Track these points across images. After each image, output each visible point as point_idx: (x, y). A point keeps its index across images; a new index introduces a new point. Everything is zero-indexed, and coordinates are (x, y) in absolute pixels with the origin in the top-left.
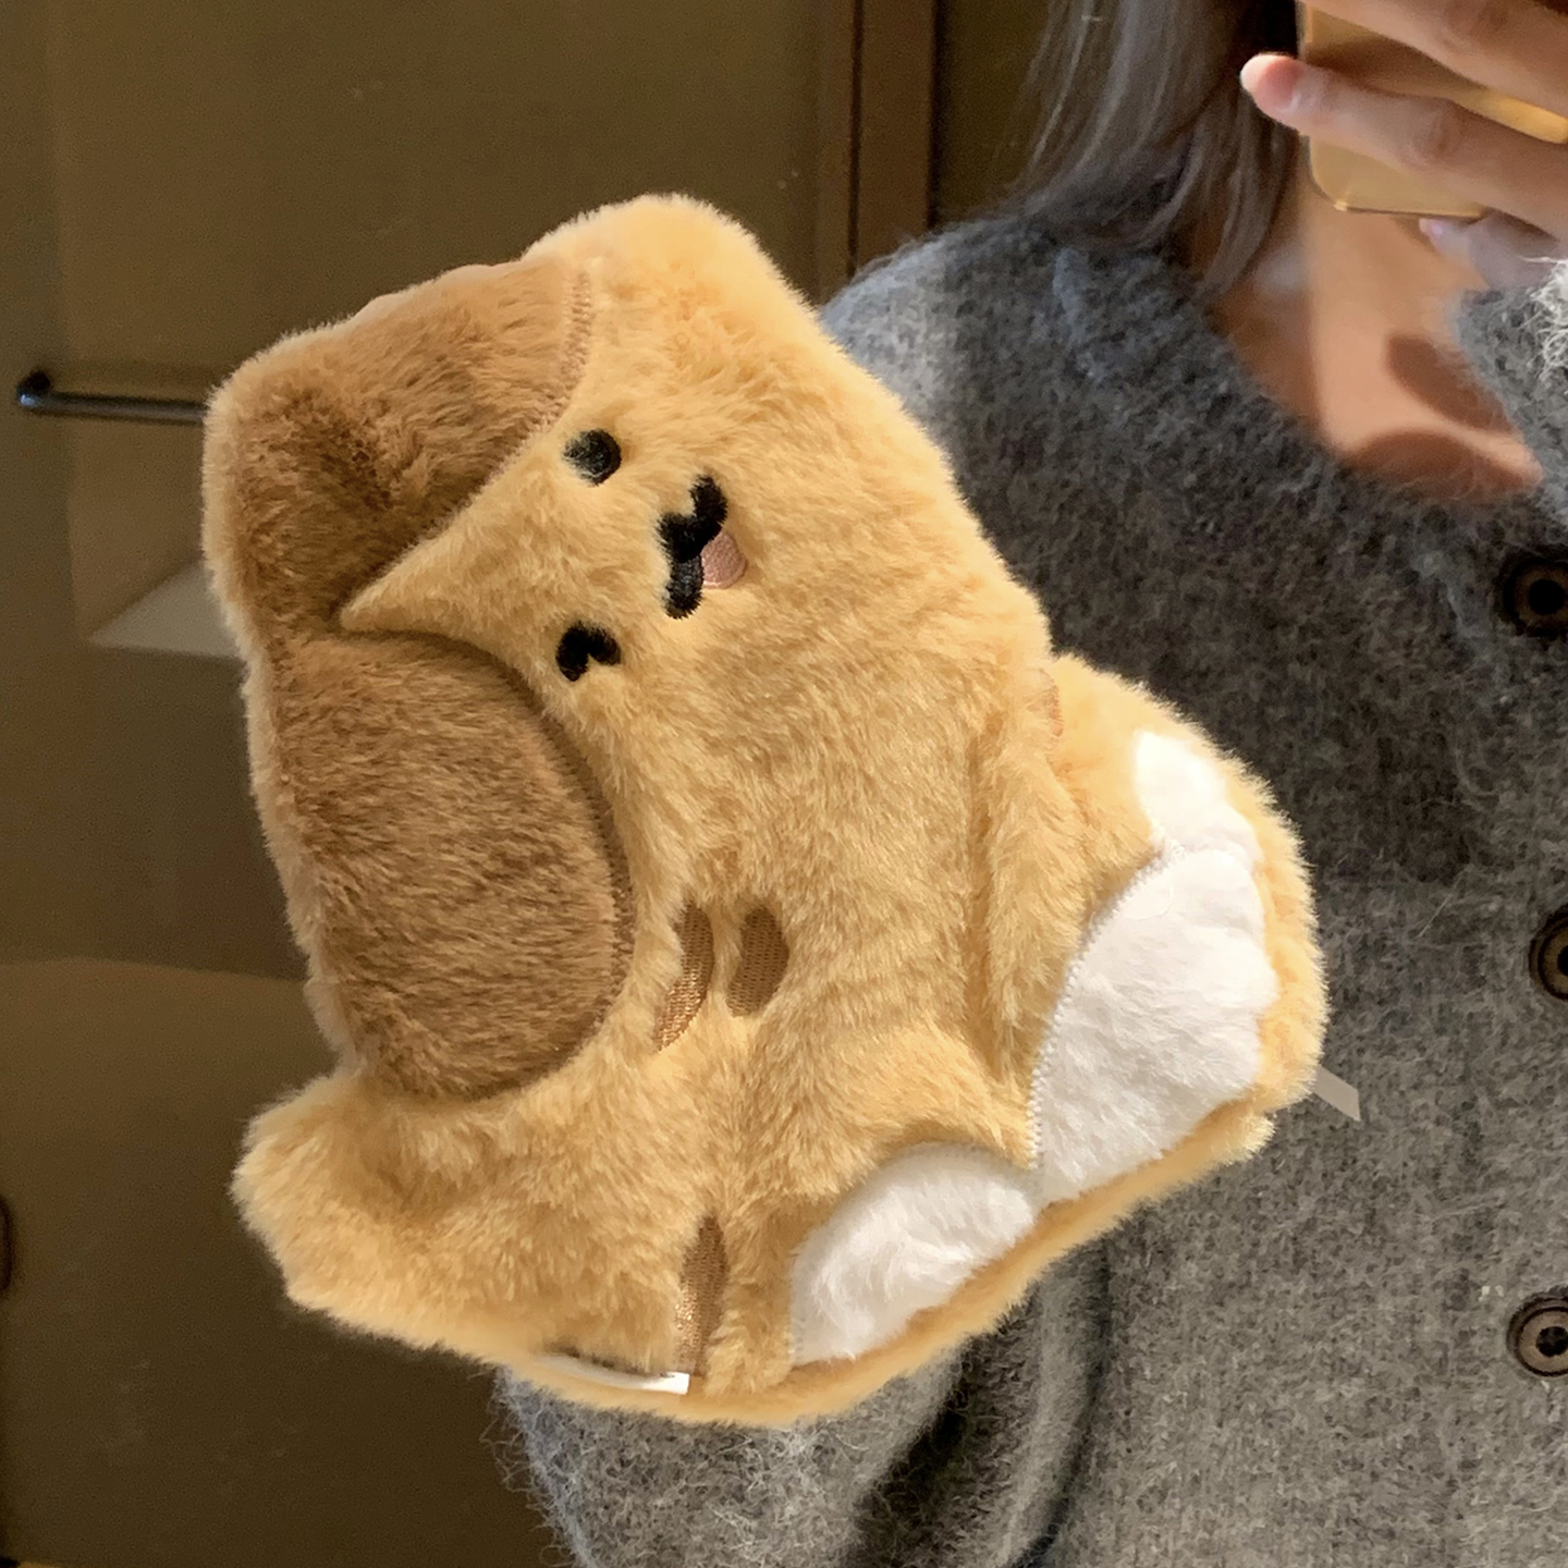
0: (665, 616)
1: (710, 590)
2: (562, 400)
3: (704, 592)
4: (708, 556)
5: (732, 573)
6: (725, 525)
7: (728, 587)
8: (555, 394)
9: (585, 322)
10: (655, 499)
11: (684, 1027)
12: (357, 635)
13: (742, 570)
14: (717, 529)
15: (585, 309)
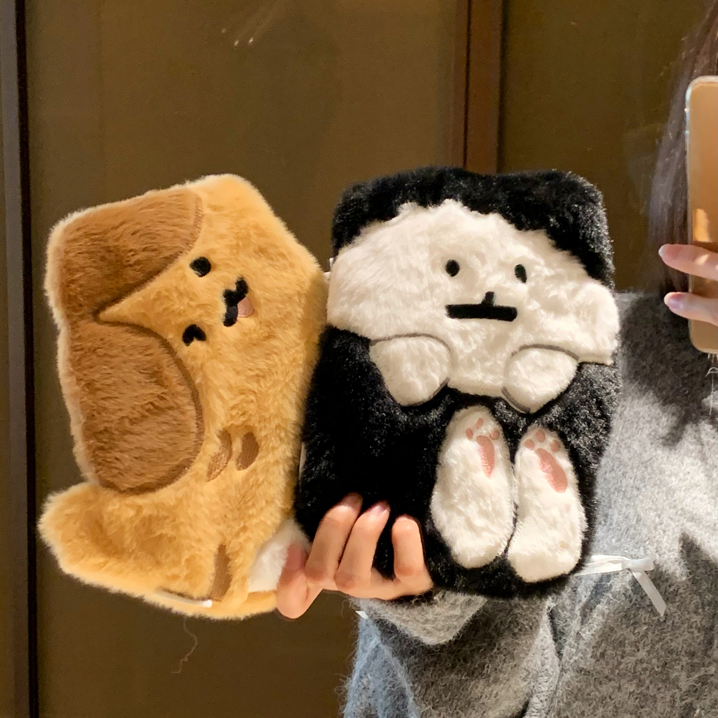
0: (223, 326)
1: (241, 318)
2: (191, 245)
3: (238, 318)
4: (241, 306)
5: (249, 312)
6: (247, 295)
7: (247, 317)
8: (189, 243)
9: (200, 217)
10: (223, 284)
11: (219, 473)
12: (106, 323)
13: (252, 312)
14: (244, 296)
15: (200, 212)
